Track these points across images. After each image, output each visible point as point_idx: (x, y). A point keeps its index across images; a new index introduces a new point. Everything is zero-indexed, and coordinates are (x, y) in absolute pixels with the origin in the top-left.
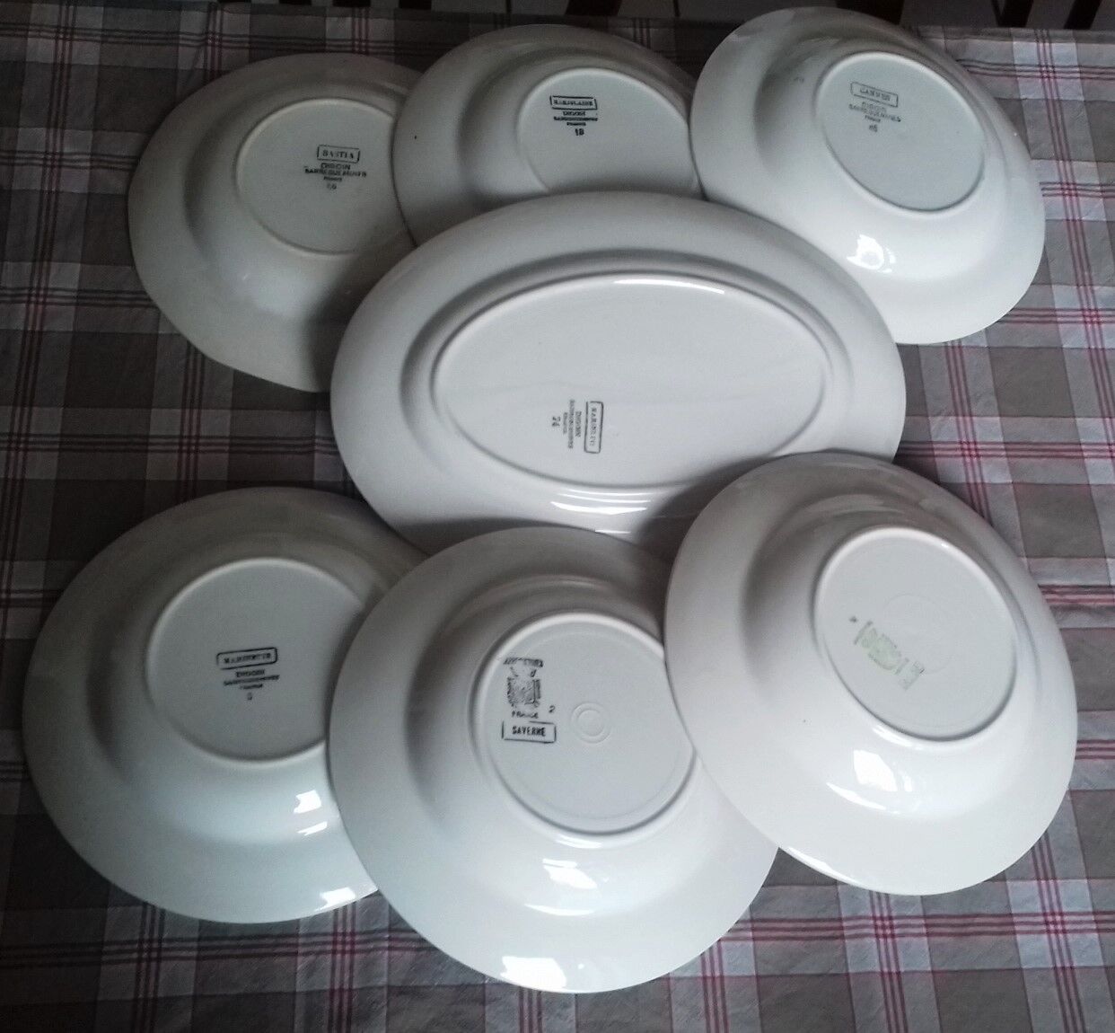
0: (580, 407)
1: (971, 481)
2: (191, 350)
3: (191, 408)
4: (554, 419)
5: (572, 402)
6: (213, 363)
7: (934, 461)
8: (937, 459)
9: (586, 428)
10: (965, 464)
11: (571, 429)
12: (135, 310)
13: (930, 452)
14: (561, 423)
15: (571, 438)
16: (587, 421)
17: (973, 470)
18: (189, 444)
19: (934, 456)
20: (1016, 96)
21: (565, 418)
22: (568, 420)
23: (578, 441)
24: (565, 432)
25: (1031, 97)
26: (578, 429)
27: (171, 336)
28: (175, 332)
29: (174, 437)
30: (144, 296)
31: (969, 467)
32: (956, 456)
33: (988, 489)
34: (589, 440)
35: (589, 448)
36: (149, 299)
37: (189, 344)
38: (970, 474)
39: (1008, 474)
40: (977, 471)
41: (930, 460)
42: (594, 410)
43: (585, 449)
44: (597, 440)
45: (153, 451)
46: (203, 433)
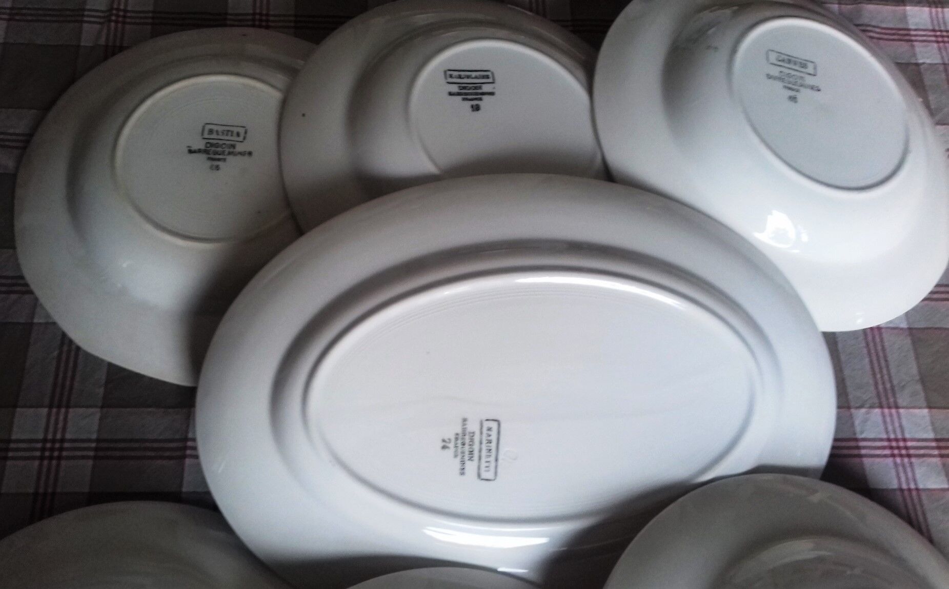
0: (473, 427)
1: (904, 486)
2: (65, 340)
3: (59, 407)
4: (444, 441)
5: (465, 420)
6: (88, 355)
7: (862, 464)
8: (866, 461)
9: (480, 451)
10: (896, 464)
11: (463, 453)
12: (14, 297)
13: (856, 452)
14: (452, 445)
15: (463, 463)
16: (481, 443)
17: (905, 472)
18: (52, 450)
19: (861, 456)
20: (913, 61)
21: (457, 439)
22: (459, 442)
23: (471, 467)
24: (456, 456)
25: (928, 61)
26: (471, 452)
27: (47, 324)
28: (51, 321)
29: (37, 441)
30: (21, 282)
31: (901, 469)
32: (885, 456)
33: (924, 496)
34: (483, 464)
35: (485, 475)
36: (27, 285)
37: (64, 335)
38: (903, 479)
39: (943, 477)
40: (910, 474)
41: (857, 460)
42: (489, 429)
43: (479, 475)
44: (493, 464)
45: (13, 458)
46: (68, 436)
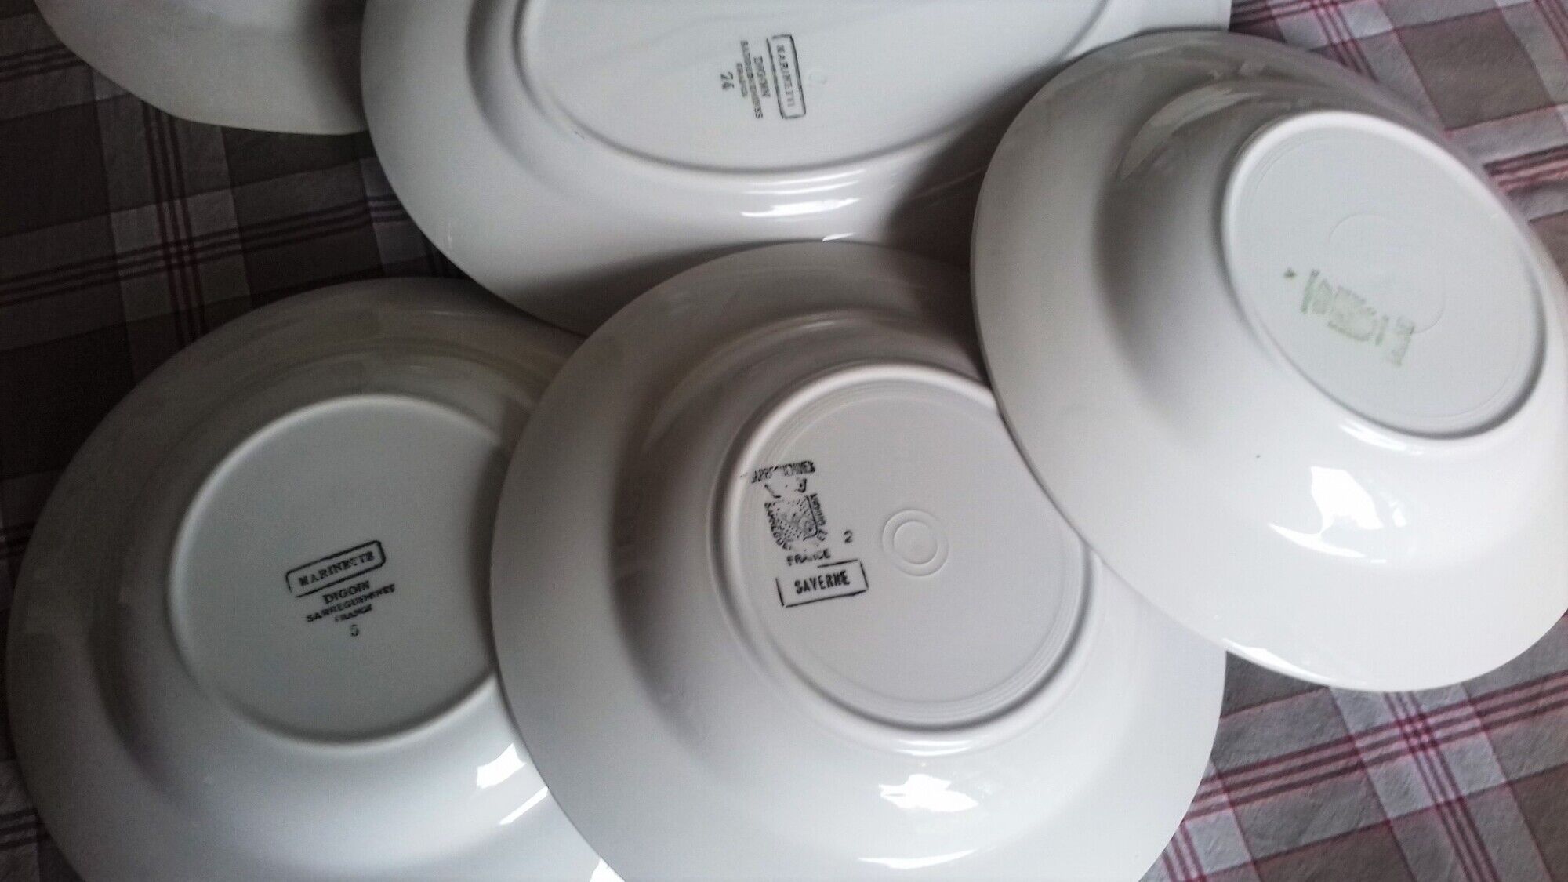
0: (758, 50)
1: (1336, 40)
2: (151, 115)
3: (171, 199)
4: (723, 77)
5: (744, 44)
6: (188, 125)
7: (1276, 26)
8: (1279, 21)
9: (776, 81)
10: (1320, 18)
11: (753, 88)
12: (55, 74)
13: (1265, 14)
14: (735, 81)
15: (756, 101)
16: (774, 70)
17: (1334, 24)
18: (180, 254)
19: (1272, 18)
21: (740, 71)
22: (745, 74)
23: (769, 104)
24: (744, 94)
26: (764, 85)
27: (116, 99)
28: (120, 93)
29: (155, 248)
30: (61, 52)
31: (1327, 21)
32: (1304, 10)
33: (1363, 46)
34: (784, 98)
35: (788, 111)
36: (71, 54)
37: (145, 105)
38: (1333, 33)
39: (1384, 19)
40: (1340, 25)
41: (1270, 24)
42: (781, 49)
43: (782, 114)
44: (797, 95)
45: (127, 277)
46: (196, 233)
